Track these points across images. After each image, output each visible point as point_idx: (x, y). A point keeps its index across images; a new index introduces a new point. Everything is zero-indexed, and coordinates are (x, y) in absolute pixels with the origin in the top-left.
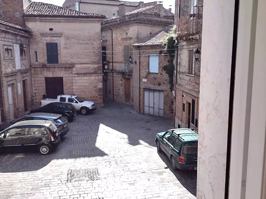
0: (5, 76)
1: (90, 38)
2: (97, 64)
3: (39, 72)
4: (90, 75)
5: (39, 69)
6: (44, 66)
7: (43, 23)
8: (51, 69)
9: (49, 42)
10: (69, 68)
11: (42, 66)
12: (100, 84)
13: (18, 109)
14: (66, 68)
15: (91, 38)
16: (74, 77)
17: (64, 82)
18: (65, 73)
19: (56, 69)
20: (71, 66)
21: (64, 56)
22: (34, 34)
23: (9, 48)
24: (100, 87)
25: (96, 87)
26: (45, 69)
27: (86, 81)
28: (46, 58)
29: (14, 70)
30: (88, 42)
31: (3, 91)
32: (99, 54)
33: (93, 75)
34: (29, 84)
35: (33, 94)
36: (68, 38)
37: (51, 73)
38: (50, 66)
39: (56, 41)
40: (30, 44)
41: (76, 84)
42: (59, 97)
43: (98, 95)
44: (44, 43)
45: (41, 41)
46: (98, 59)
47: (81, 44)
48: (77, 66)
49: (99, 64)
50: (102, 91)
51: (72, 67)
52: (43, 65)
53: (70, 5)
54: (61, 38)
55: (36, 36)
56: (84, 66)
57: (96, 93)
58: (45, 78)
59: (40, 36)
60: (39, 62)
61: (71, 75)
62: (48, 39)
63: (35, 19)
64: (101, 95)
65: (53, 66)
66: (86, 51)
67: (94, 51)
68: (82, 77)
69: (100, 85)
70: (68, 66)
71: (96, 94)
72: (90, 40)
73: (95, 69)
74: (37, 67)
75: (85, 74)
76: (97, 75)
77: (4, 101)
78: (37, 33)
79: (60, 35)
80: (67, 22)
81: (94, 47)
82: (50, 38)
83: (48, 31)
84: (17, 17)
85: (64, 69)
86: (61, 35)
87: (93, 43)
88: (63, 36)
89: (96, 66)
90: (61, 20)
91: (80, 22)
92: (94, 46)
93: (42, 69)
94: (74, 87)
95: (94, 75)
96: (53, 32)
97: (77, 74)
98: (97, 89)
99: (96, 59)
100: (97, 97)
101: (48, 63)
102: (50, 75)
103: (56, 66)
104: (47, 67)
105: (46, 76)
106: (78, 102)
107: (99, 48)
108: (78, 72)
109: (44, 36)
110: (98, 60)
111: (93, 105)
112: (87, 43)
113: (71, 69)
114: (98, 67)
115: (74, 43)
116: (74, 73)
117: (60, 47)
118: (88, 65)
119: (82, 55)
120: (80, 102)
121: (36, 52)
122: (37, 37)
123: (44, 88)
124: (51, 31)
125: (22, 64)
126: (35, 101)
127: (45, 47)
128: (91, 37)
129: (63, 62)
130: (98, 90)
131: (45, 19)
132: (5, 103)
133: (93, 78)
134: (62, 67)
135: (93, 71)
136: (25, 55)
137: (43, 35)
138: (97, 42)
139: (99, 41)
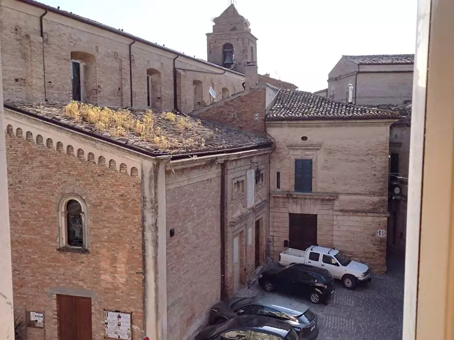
0: (231, 225)
1: (367, 151)
2: (378, 196)
3: (281, 205)
4: (364, 214)
5: (281, 200)
6: (289, 196)
7: (293, 129)
8: (299, 201)
9: (299, 157)
10: (329, 200)
11: (285, 196)
12: (381, 231)
13: (245, 270)
14: (323, 200)
15: (370, 152)
16: (337, 215)
17: (318, 223)
18: (321, 208)
19: (307, 200)
20: (331, 198)
21: (321, 181)
22: (278, 146)
23: (240, 179)
24: (381, 236)
25: (374, 235)
26: (291, 201)
27: (357, 224)
28: (293, 182)
29: (244, 211)
30: (364, 158)
31: (227, 248)
32: (382, 180)
33: (369, 214)
34: (264, 224)
35: (269, 237)
36: (330, 152)
37: (299, 207)
38: (299, 196)
39: (311, 157)
40: (271, 160)
41: (339, 227)
42: (309, 251)
43: (378, 250)
44: (292, 159)
45: (288, 156)
46: (381, 187)
47: (353, 161)
48: (341, 197)
49: (382, 195)
50: (385, 244)
51: (334, 200)
52: (287, 194)
53: (340, 76)
54: (318, 152)
55: (280, 148)
56: (354, 197)
57: (373, 245)
58: (290, 214)
59: (286, 149)
60: (282, 189)
61: (331, 212)
62: (298, 153)
63: (281, 124)
64: (382, 251)
65: (302, 197)
66: (360, 173)
67: (374, 172)
68: (350, 216)
69: (383, 234)
70: (327, 198)
71: (374, 249)
72: (368, 154)
73: (374, 204)
74: (278, 197)
75: (356, 212)
76: (378, 215)
77: (227, 263)
78: (283, 144)
79: (317, 147)
80: (331, 126)
81: (375, 167)
82: (302, 151)
83: (300, 141)
84: (256, 121)
85: (319, 202)
86: (319, 148)
87: (373, 160)
88: (322, 148)
89: (376, 199)
90: (321, 123)
91: (353, 126)
92: (374, 165)
93: (286, 200)
94: (335, 233)
95: (372, 214)
96: (306, 142)
97: (341, 211)
98: (376, 240)
99: (377, 187)
100: (374, 253)
101: (294, 192)
102: (297, 210)
103: (308, 197)
104: (293, 198)
105: (291, 212)
106: (339, 264)
107: (385, 168)
108: (344, 208)
109: (293, 149)
110: (381, 189)
111: (366, 274)
112: (363, 161)
113: (332, 202)
114: (380, 202)
115: (339, 159)
116: (335, 208)
117: (316, 167)
118: (362, 198)
119: (352, 179)
120: (343, 265)
121: (278, 174)
122: (282, 150)
123: (287, 229)
124: (304, 141)
125: (257, 197)
126: (271, 248)
127: (293, 166)
128: (370, 150)
129: (319, 190)
130: (378, 241)
131: (296, 124)
132: (228, 265)
133: (369, 219)
134: (316, 199)
135: (371, 207)
136: (262, 180)
137: (292, 147)
138: (380, 159)
139: (384, 157)
